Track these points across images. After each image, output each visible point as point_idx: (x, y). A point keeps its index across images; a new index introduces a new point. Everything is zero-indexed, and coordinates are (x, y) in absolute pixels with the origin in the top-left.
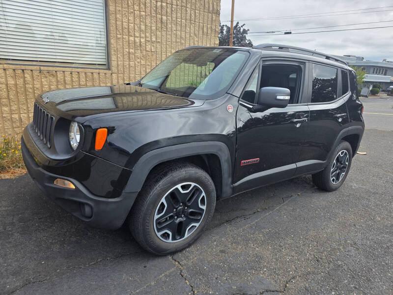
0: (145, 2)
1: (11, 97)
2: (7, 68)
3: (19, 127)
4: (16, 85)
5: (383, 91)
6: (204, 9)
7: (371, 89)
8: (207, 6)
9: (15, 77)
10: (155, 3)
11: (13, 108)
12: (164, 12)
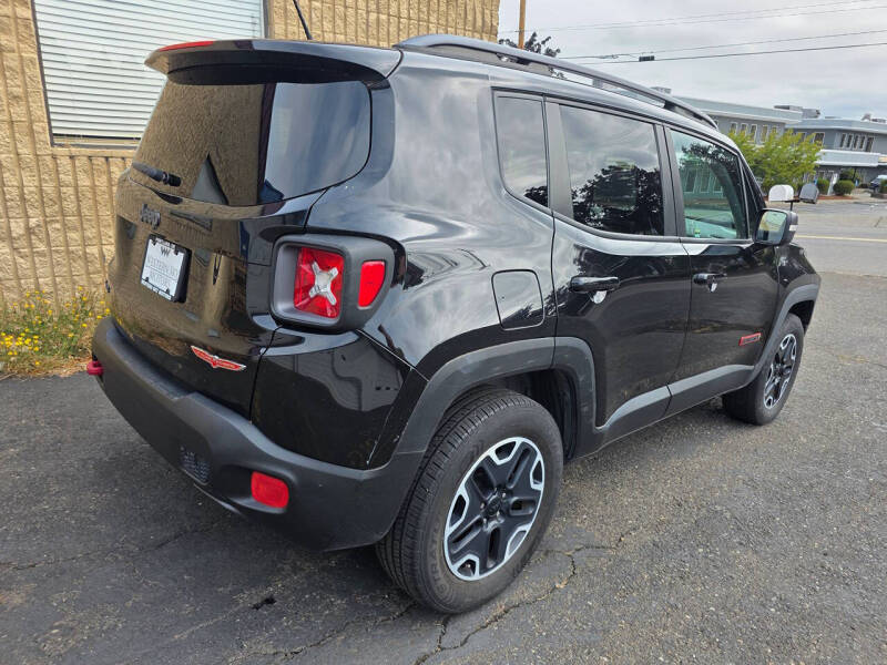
0: (345, 15)
1: (85, 211)
2: (78, 153)
3: (99, 272)
4: (93, 187)
5: (863, 186)
6: (465, 24)
7: (834, 182)
8: (470, 18)
9: (91, 172)
10: (365, 15)
11: (88, 234)
12: (383, 32)
